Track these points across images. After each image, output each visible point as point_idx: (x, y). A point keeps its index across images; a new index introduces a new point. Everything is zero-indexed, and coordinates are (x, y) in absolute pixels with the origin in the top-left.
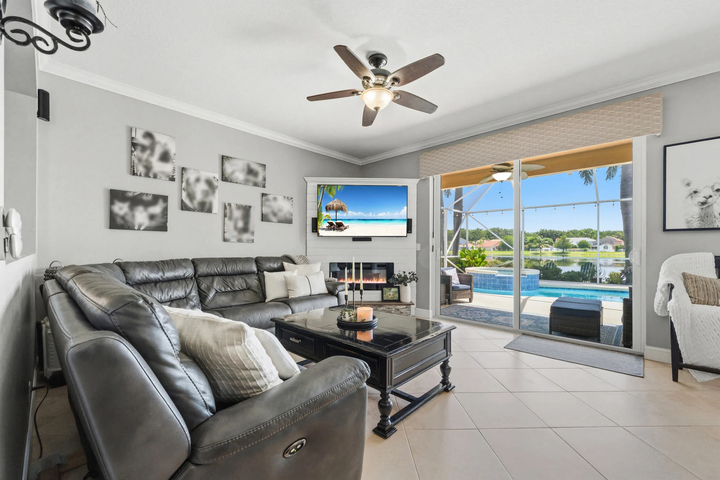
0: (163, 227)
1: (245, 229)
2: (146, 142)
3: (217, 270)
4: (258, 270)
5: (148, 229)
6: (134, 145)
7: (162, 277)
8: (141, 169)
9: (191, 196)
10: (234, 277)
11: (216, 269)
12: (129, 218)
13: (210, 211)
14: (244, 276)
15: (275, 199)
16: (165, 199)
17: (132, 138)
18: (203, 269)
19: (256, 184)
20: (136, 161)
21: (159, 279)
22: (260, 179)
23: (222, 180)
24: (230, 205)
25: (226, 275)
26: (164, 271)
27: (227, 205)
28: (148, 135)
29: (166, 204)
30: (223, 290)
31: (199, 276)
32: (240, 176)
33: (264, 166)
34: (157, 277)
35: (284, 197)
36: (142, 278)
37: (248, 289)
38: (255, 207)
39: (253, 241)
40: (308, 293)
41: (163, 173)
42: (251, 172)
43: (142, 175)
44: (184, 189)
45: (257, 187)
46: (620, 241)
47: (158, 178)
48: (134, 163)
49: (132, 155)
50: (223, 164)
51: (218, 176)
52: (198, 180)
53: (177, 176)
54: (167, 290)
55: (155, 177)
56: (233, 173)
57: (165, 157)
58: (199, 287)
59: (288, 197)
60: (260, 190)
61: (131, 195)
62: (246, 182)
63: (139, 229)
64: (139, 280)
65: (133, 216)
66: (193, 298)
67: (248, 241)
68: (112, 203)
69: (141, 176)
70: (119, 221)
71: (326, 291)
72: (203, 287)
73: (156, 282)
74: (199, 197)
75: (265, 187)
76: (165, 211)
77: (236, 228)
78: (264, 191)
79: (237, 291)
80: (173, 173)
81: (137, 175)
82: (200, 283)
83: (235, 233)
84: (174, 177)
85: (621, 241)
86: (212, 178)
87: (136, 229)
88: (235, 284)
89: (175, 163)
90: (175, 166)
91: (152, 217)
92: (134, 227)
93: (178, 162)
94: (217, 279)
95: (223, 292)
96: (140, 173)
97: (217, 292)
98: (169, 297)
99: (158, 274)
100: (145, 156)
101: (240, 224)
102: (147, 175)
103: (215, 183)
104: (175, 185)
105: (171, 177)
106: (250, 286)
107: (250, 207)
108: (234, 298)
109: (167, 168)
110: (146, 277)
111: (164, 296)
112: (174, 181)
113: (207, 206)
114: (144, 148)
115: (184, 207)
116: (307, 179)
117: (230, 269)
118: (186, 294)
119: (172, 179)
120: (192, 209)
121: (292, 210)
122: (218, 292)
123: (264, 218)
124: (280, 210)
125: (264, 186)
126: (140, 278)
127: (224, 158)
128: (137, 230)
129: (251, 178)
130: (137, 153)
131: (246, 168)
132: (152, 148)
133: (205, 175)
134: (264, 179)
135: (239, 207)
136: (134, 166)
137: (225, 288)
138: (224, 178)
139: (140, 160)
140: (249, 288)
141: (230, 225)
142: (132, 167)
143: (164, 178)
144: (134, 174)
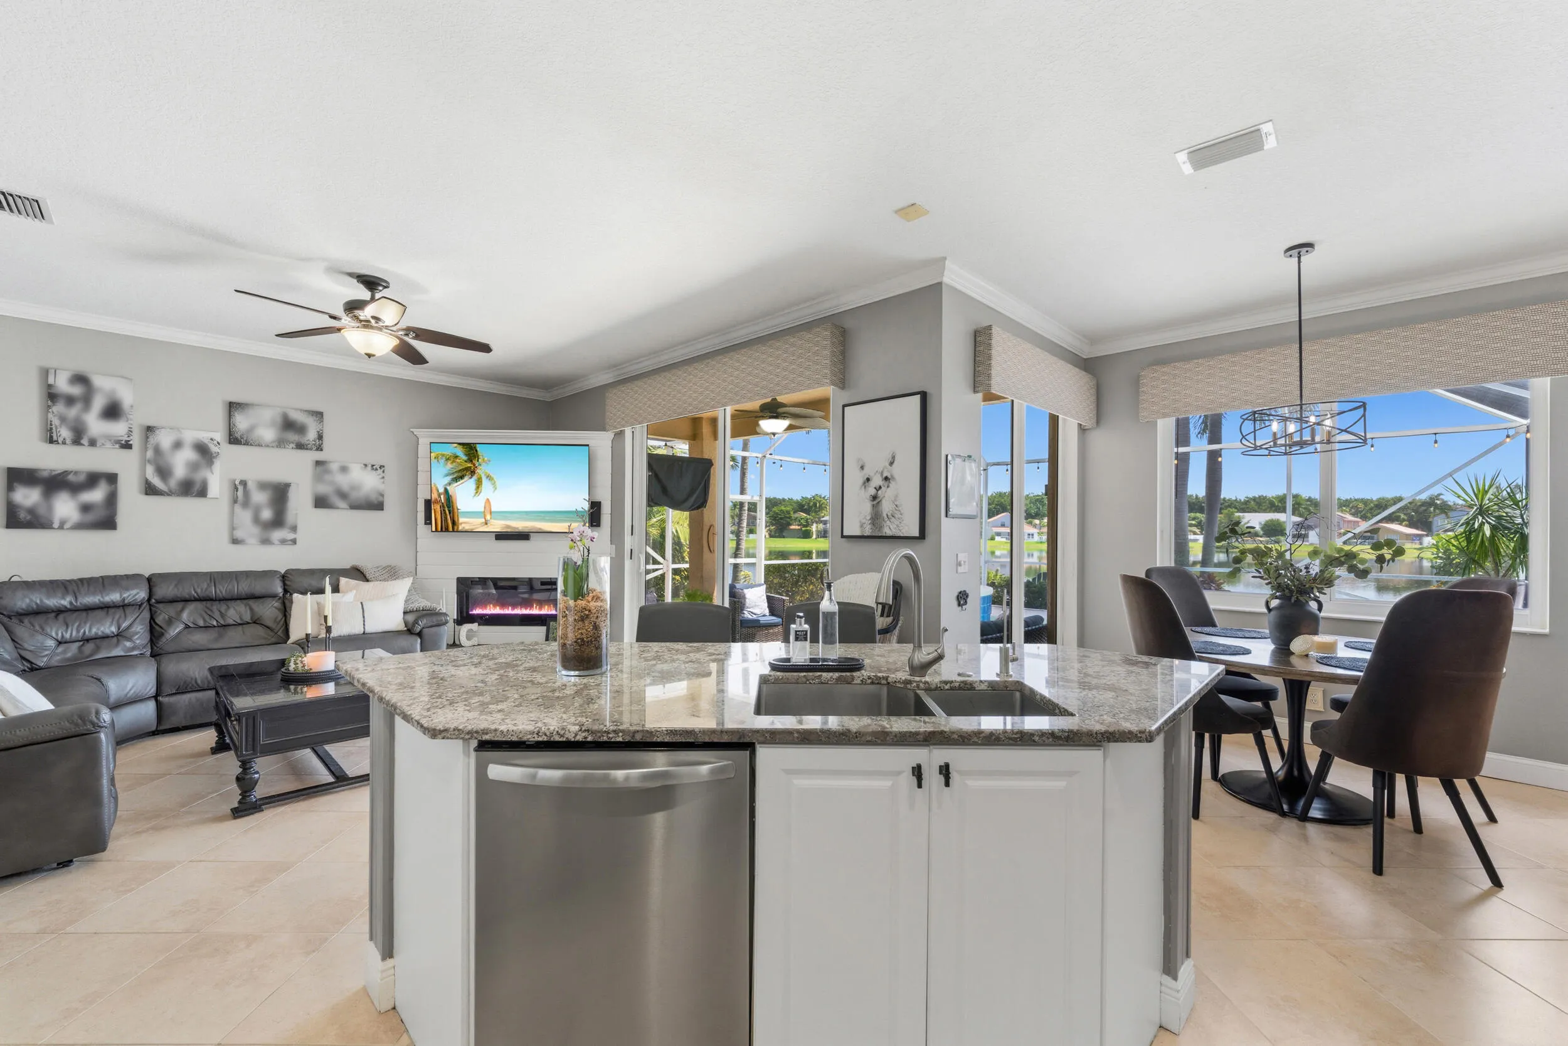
0: (108, 523)
1: (278, 521)
2: (76, 390)
3: (196, 592)
4: (286, 591)
5: (79, 526)
6: (52, 396)
7: (71, 603)
8: (65, 433)
9: (164, 472)
10: (229, 603)
11: (194, 589)
12: (42, 511)
13: (202, 493)
14: (251, 602)
15: (344, 469)
16: (112, 478)
17: (50, 386)
18: (164, 591)
19: (300, 446)
20: (56, 421)
21: (66, 607)
22: (311, 435)
23: (230, 442)
24: (244, 483)
25: (216, 600)
26: (78, 594)
27: (237, 483)
28: (81, 379)
29: (113, 486)
30: (201, 623)
31: (158, 602)
32: (268, 434)
33: (319, 415)
34: (62, 605)
35: (366, 465)
36: (29, 605)
37: (255, 623)
38: (298, 484)
39: (294, 541)
40: (358, 629)
41: (108, 437)
42: (289, 425)
43: (67, 442)
44: (149, 461)
45: (302, 451)
46: (1354, 522)
47: (98, 445)
48: (51, 425)
49: (48, 412)
50: (230, 416)
51: (220, 435)
52: (178, 445)
53: (136, 441)
54: (77, 624)
55: (93, 443)
56: (251, 429)
57: (113, 411)
58: (152, 618)
59: (373, 466)
60: (309, 457)
61: (45, 474)
62: (280, 443)
63: (61, 527)
64: (23, 609)
65: (50, 509)
66: (133, 636)
67: (283, 542)
68: (10, 488)
69: (65, 444)
70: (23, 515)
71: (402, 627)
72: (160, 620)
73: (59, 612)
74: (180, 471)
75: (322, 450)
76: (111, 500)
77: (256, 520)
78: (319, 456)
79: (229, 625)
80: (129, 436)
81: (58, 443)
82: (156, 612)
83: (256, 530)
84: (130, 443)
85: (1358, 522)
86: (206, 441)
87: (56, 527)
88: (229, 615)
89: (131, 420)
90: (132, 424)
91: (86, 508)
92: (52, 525)
93: (138, 416)
94: (192, 607)
95: (201, 627)
96: (64, 439)
97: (187, 627)
98: (81, 634)
99: (63, 598)
100: (73, 412)
101: (267, 514)
102: (77, 441)
103: (214, 449)
104: (133, 456)
105: (123, 442)
106: (258, 618)
107: (288, 485)
108: (220, 636)
109: (118, 429)
110: (36, 604)
111: (69, 632)
112: (131, 448)
113: (197, 487)
114: (70, 400)
115: (150, 490)
116: (416, 431)
117: (223, 590)
118: (119, 629)
119: (127, 446)
120: (165, 492)
121: (381, 487)
122: (190, 627)
123: (321, 502)
124: (354, 488)
125: (320, 448)
126: (24, 606)
127: (233, 407)
128: (57, 529)
129: (293, 437)
130: (59, 408)
131: (279, 420)
132: (87, 400)
133: (190, 436)
134: (320, 437)
135: (263, 486)
136: (51, 429)
137: (205, 621)
138: (234, 439)
139: (63, 419)
140: (256, 621)
141: (245, 517)
142: (48, 431)
143: (108, 445)
144: (51, 441)
